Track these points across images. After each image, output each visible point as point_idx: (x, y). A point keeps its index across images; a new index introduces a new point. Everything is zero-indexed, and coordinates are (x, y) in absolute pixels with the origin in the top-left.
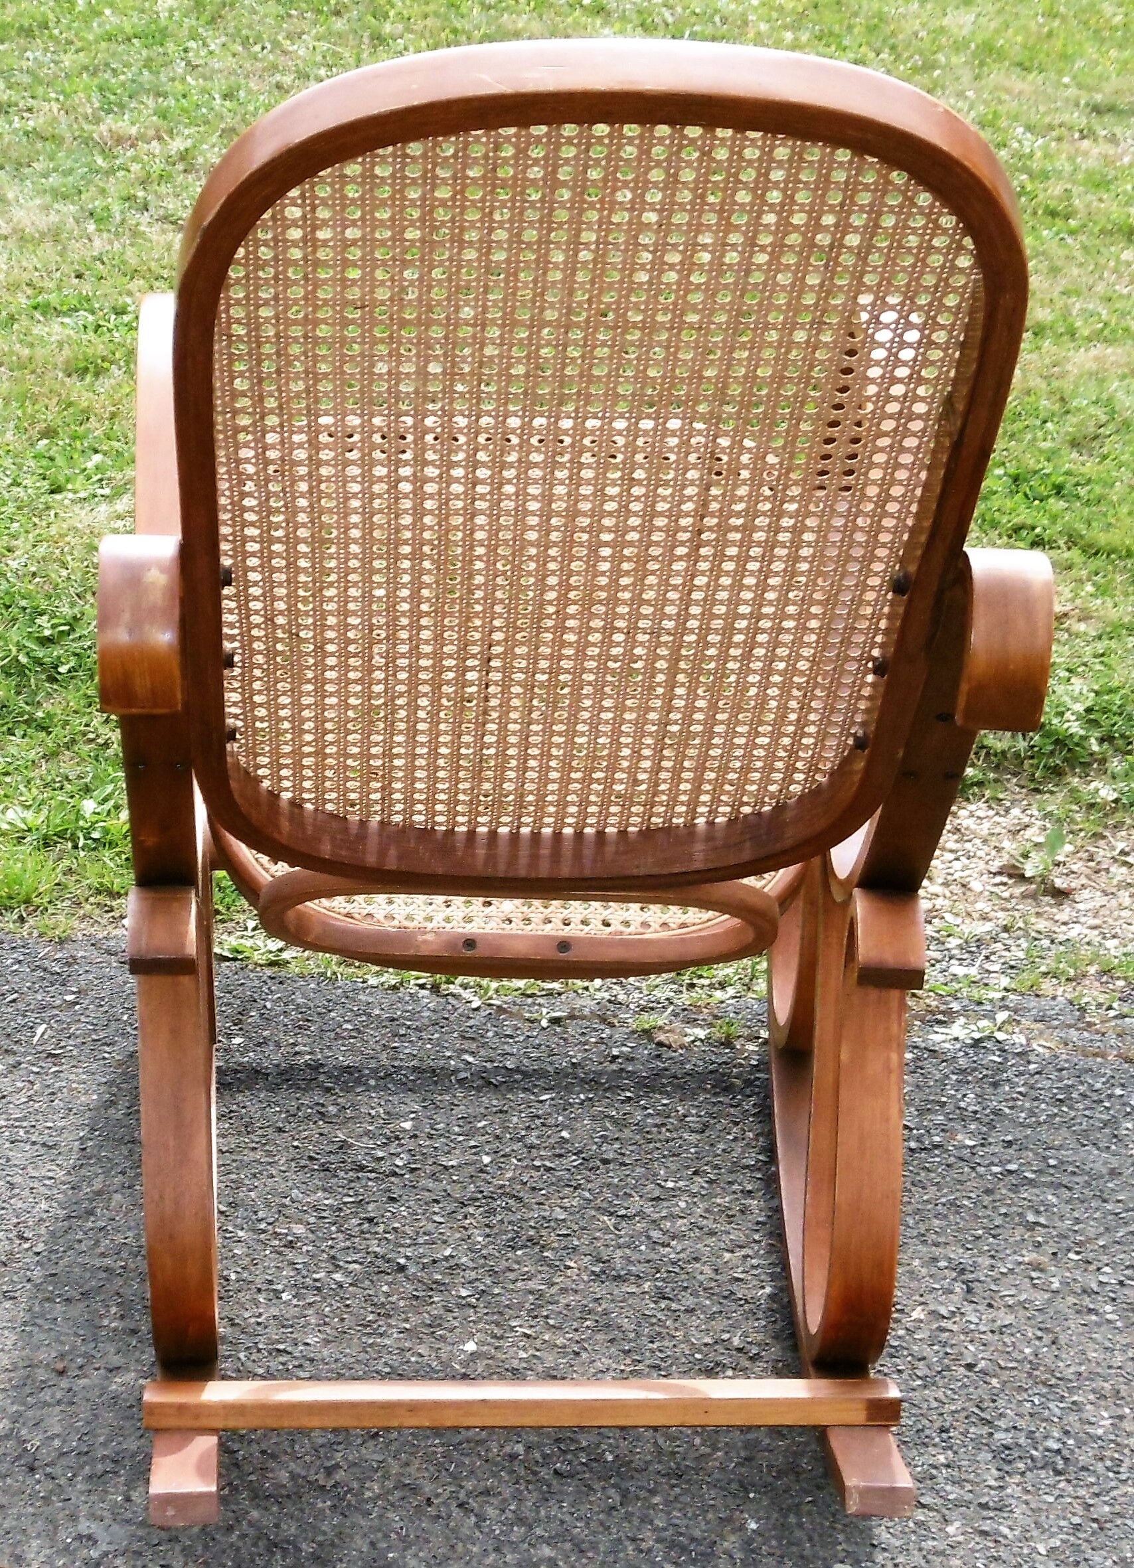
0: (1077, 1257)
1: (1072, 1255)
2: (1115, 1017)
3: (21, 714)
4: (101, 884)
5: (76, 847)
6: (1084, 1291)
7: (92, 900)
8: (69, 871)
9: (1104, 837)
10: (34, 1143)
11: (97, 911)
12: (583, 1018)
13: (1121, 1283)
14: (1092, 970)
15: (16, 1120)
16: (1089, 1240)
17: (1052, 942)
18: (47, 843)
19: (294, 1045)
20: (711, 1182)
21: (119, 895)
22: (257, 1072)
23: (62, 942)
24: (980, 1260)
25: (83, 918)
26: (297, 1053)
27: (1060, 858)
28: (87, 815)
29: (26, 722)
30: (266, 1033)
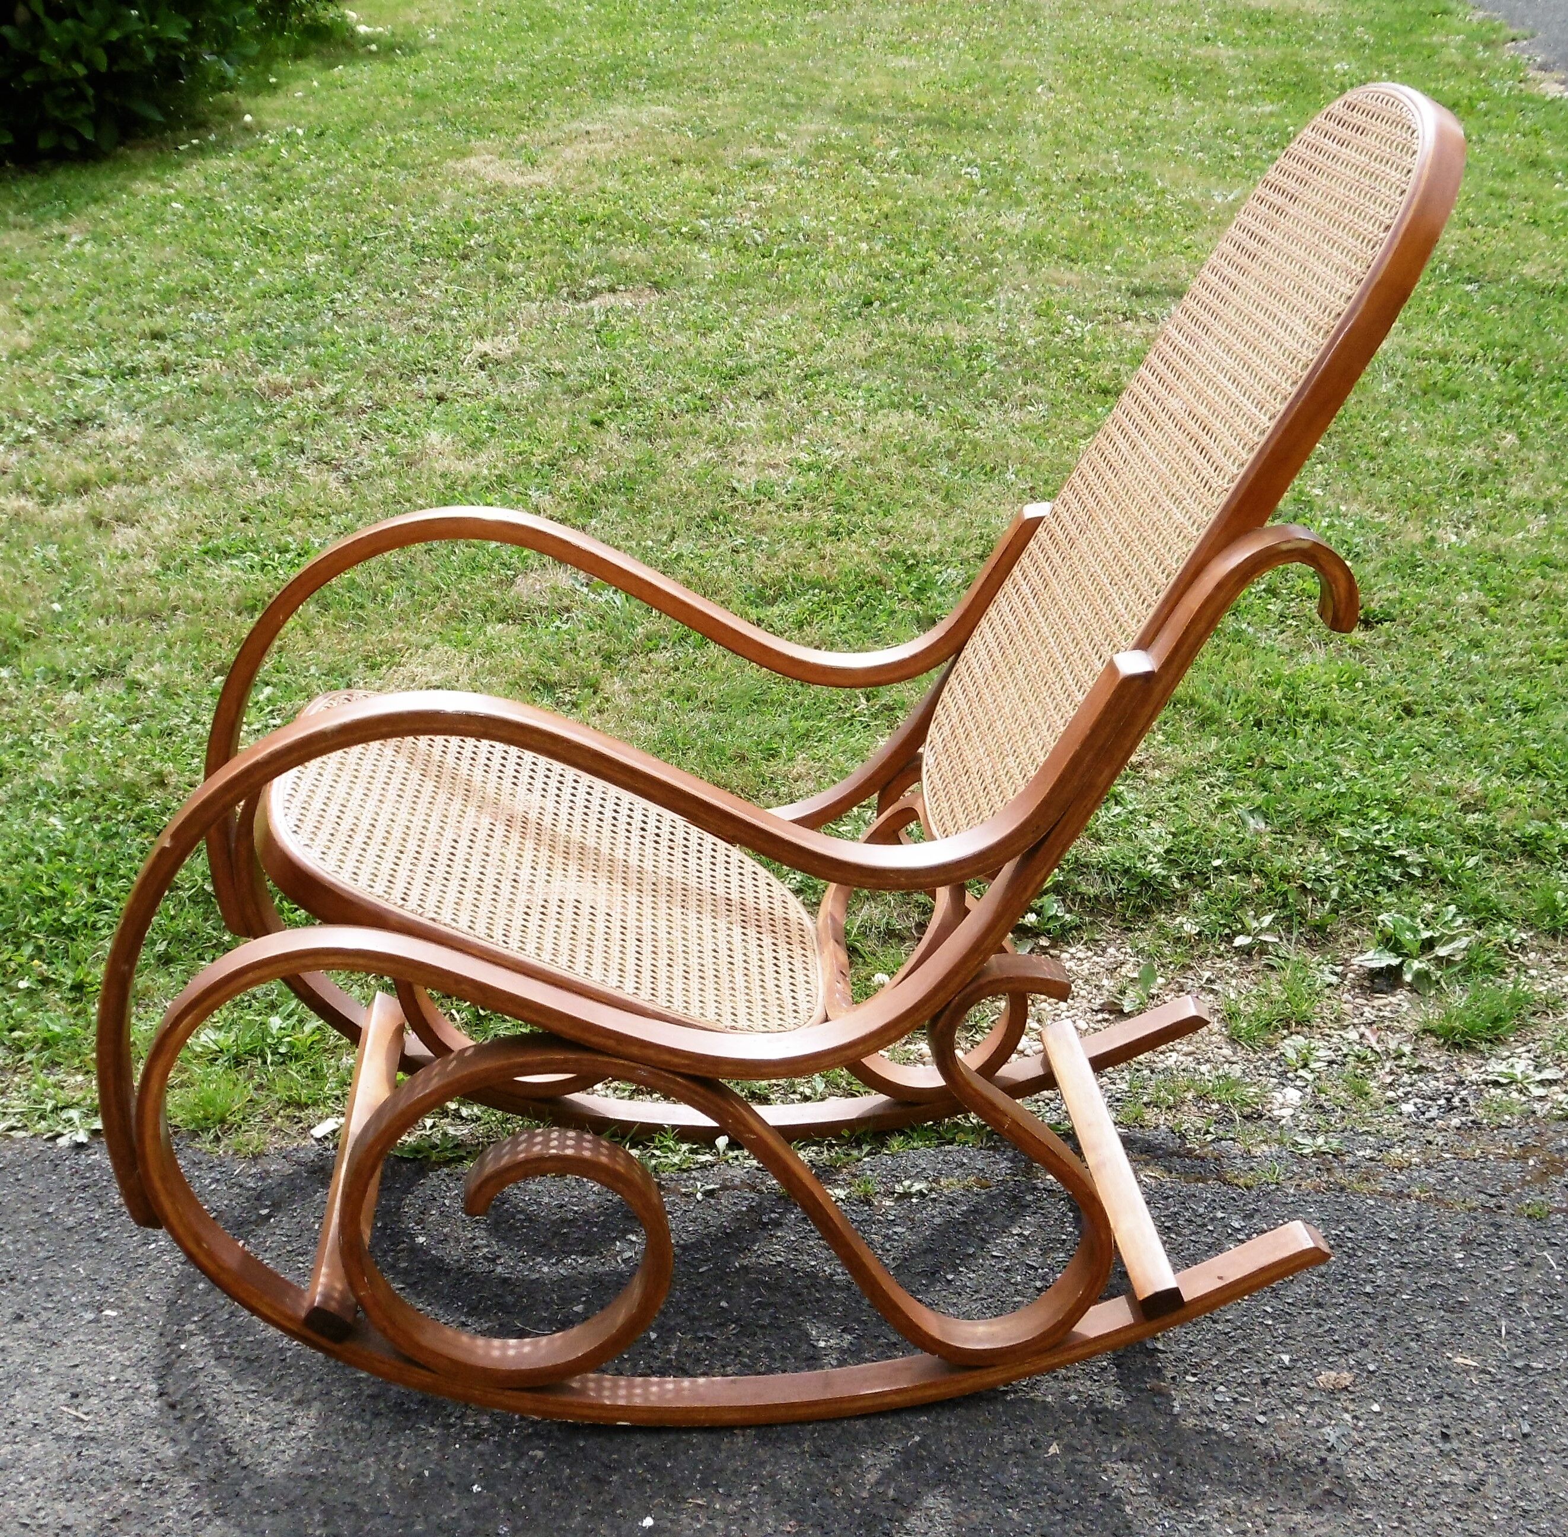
0: (1194, 1379)
1: (1189, 1378)
2: (1212, 1141)
4: (290, 1097)
5: (265, 1062)
6: (1203, 1412)
7: (281, 1112)
8: (260, 1087)
9: (1192, 968)
10: (237, 1358)
11: (287, 1123)
12: (735, 1188)
13: (1235, 1400)
14: (1189, 1096)
15: (220, 1336)
18: (238, 1061)
19: (473, 1239)
20: (859, 1337)
21: (307, 1106)
22: (440, 1269)
23: (256, 1157)
24: (1106, 1390)
25: (275, 1131)
26: (476, 1247)
28: (274, 1032)
30: (446, 1230)
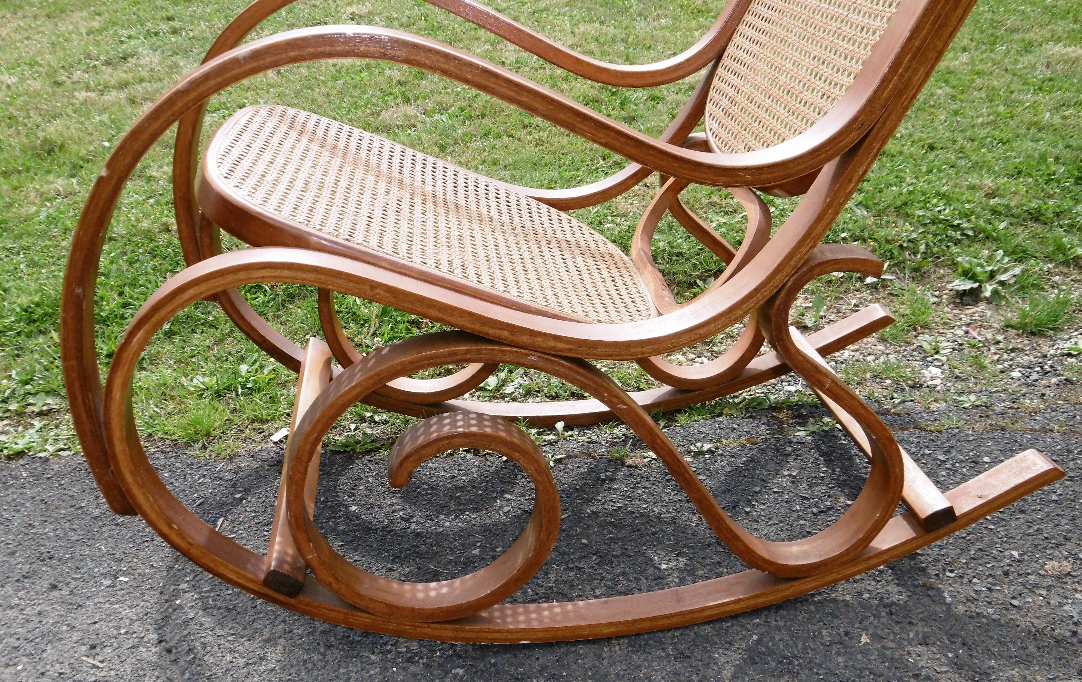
0: (953, 575)
1: (948, 574)
2: (899, 403)
3: (199, 320)
4: (255, 416)
5: (237, 395)
6: (968, 600)
7: (250, 426)
8: (234, 411)
9: (841, 299)
10: (220, 608)
11: (254, 433)
12: (576, 456)
13: (989, 589)
14: (868, 376)
15: (206, 592)
16: (955, 560)
17: (836, 362)
18: (219, 394)
19: (392, 505)
20: (691, 559)
21: (267, 421)
22: (369, 529)
23: (231, 458)
24: (889, 588)
25: (244, 440)
26: (394, 511)
27: (822, 313)
28: (243, 374)
29: (203, 324)
30: (371, 500)
